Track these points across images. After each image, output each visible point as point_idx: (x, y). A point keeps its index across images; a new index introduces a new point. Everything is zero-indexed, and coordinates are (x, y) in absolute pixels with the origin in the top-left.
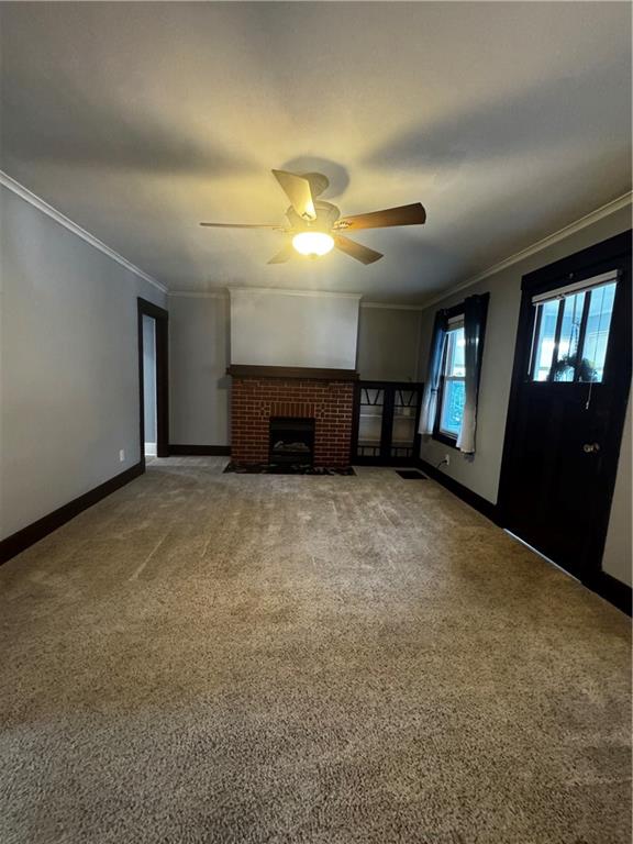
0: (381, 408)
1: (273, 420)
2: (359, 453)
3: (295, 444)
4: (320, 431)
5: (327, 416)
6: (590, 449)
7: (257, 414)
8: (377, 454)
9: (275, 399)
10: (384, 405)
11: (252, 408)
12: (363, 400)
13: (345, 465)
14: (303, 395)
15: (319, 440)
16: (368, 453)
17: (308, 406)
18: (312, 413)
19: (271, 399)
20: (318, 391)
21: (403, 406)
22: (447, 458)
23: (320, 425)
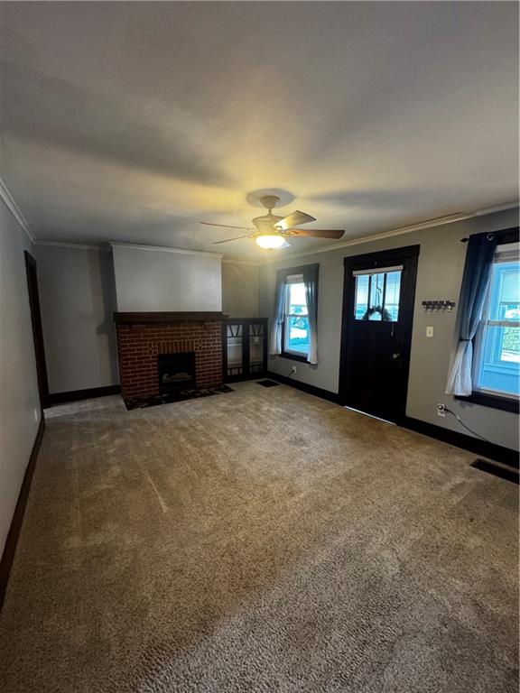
0: (241, 339)
1: (161, 357)
2: (229, 373)
3: (178, 375)
4: (199, 361)
5: (204, 349)
6: (395, 356)
7: (146, 353)
8: (241, 371)
9: (161, 340)
10: (243, 337)
11: (141, 350)
12: (229, 334)
13: (219, 385)
14: (184, 334)
15: (199, 369)
16: (235, 372)
17: (188, 342)
18: (193, 348)
19: (156, 340)
20: (195, 330)
21: (255, 335)
22: (294, 368)
23: (199, 357)
